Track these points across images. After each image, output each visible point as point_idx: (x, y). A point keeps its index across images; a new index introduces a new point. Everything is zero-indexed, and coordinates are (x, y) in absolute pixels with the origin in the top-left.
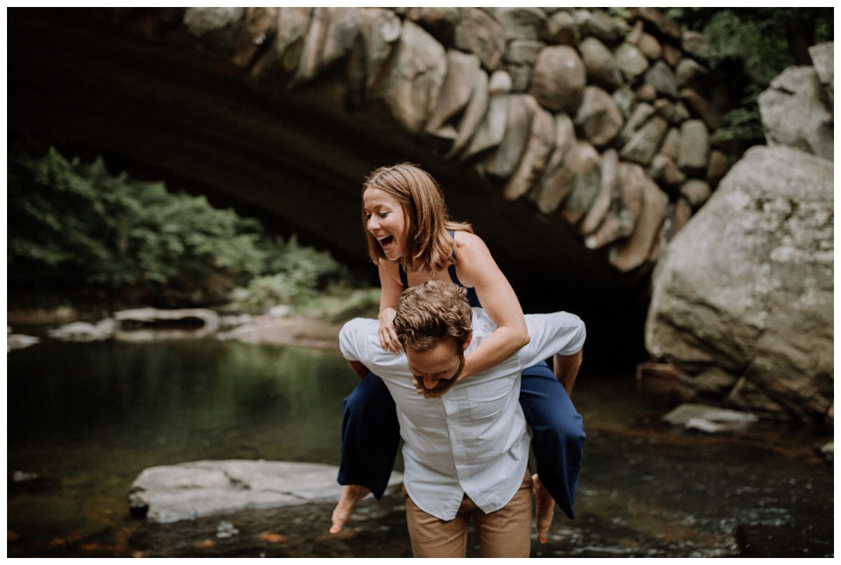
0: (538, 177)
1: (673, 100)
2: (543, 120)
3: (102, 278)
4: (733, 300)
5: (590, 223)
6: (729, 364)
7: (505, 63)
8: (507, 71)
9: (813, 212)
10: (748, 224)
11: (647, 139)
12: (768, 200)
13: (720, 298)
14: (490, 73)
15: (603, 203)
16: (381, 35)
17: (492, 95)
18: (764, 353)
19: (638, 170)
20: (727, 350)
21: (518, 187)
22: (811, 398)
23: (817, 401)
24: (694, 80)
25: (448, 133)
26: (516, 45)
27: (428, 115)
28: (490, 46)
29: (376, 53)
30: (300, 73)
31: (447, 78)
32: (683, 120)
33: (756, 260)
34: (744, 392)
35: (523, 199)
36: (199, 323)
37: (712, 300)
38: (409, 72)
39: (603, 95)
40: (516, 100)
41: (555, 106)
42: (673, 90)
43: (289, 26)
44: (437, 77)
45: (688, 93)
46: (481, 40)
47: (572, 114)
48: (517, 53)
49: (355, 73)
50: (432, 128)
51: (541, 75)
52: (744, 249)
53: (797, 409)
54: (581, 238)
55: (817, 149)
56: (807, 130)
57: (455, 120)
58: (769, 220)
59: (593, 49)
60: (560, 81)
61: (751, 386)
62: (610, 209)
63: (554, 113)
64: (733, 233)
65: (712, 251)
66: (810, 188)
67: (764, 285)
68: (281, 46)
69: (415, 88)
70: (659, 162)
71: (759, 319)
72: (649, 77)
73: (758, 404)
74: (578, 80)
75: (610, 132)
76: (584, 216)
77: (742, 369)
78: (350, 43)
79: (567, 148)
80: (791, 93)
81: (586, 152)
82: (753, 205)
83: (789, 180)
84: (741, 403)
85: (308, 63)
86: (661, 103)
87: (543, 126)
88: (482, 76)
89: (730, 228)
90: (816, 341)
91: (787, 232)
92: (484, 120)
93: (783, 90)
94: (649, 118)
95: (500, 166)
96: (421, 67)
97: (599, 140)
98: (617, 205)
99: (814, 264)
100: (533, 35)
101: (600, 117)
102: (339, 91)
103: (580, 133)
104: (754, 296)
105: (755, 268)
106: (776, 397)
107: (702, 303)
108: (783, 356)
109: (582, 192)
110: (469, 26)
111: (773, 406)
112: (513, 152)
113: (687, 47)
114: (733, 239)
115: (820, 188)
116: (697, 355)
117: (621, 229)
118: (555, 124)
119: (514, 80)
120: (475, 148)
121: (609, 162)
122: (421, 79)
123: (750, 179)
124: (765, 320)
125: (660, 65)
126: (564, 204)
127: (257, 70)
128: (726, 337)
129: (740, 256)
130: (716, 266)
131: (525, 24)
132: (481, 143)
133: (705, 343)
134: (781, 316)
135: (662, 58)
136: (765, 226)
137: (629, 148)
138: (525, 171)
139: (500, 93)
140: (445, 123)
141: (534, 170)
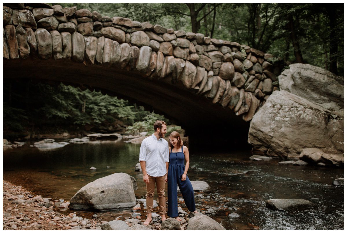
0: (221, 97)
1: (261, 74)
2: (223, 82)
3: (78, 122)
4: (266, 129)
5: (237, 109)
6: (266, 145)
7: (212, 68)
8: (213, 70)
9: (286, 108)
10: (270, 111)
11: (253, 85)
12: (276, 105)
13: (263, 129)
14: (208, 72)
15: (240, 103)
16: (180, 66)
17: (208, 77)
18: (273, 142)
19: (251, 94)
20: (265, 142)
21: (216, 100)
22: (284, 153)
23: (285, 153)
24: (268, 67)
25: (197, 88)
26: (215, 63)
27: (192, 84)
28: (208, 65)
29: (179, 70)
30: (161, 76)
31: (197, 74)
32: (265, 79)
33: (272, 120)
34: (269, 152)
35: (218, 103)
36: (116, 138)
37: (261, 130)
38: (187, 74)
39: (240, 74)
40: (215, 77)
41: (226, 78)
42: (261, 71)
43: (159, 66)
44: (194, 74)
45: (266, 71)
46: (206, 63)
47: (231, 80)
48: (215, 65)
49: (174, 75)
50: (193, 87)
51: (222, 71)
52: (269, 117)
53: (281, 156)
54: (235, 113)
55: (291, 91)
56: (288, 86)
57: (199, 84)
58: (275, 110)
59: (237, 62)
60: (227, 72)
61: (271, 150)
62: (242, 105)
63: (226, 80)
64: (267, 113)
65: (262, 117)
66: (286, 102)
67: (273, 126)
68: (157, 71)
69: (189, 77)
70: (257, 91)
71: (272, 134)
72: (254, 68)
73: (273, 155)
74: (232, 71)
75: (242, 84)
76: (235, 107)
77: (269, 147)
78: (173, 69)
79: (229, 89)
80: (286, 76)
81: (235, 90)
82: (272, 106)
83: (281, 100)
84: (269, 155)
85: (163, 74)
86: (256, 75)
87: (222, 84)
88: (206, 72)
89: (266, 112)
90: (284, 139)
91: (279, 113)
92: (207, 83)
93: (284, 75)
94: (254, 79)
95: (211, 95)
96: (190, 72)
97: (239, 86)
98: (244, 104)
99: (284, 121)
100: (220, 60)
101: (239, 80)
102: (170, 79)
103: (233, 85)
104: (271, 129)
105: (271, 122)
106: (276, 153)
107: (259, 130)
108: (277, 143)
109: (234, 101)
110: (202, 60)
111: (276, 155)
112: (214, 92)
113: (265, 58)
114: (267, 115)
115: (288, 102)
116: (259, 143)
117: (245, 110)
118: (226, 83)
119: (214, 73)
120: (204, 91)
121: (242, 93)
122: (190, 75)
123: (272, 99)
124: (273, 134)
125: (257, 64)
126: (229, 104)
127: (151, 77)
128: (265, 138)
129: (268, 119)
130: (262, 121)
131: (217, 58)
132: (206, 89)
133: (260, 140)
134: (277, 133)
135: (258, 62)
136: (274, 111)
137: (248, 88)
138: (218, 96)
139: (211, 76)
140: (196, 86)
141: (220, 96)
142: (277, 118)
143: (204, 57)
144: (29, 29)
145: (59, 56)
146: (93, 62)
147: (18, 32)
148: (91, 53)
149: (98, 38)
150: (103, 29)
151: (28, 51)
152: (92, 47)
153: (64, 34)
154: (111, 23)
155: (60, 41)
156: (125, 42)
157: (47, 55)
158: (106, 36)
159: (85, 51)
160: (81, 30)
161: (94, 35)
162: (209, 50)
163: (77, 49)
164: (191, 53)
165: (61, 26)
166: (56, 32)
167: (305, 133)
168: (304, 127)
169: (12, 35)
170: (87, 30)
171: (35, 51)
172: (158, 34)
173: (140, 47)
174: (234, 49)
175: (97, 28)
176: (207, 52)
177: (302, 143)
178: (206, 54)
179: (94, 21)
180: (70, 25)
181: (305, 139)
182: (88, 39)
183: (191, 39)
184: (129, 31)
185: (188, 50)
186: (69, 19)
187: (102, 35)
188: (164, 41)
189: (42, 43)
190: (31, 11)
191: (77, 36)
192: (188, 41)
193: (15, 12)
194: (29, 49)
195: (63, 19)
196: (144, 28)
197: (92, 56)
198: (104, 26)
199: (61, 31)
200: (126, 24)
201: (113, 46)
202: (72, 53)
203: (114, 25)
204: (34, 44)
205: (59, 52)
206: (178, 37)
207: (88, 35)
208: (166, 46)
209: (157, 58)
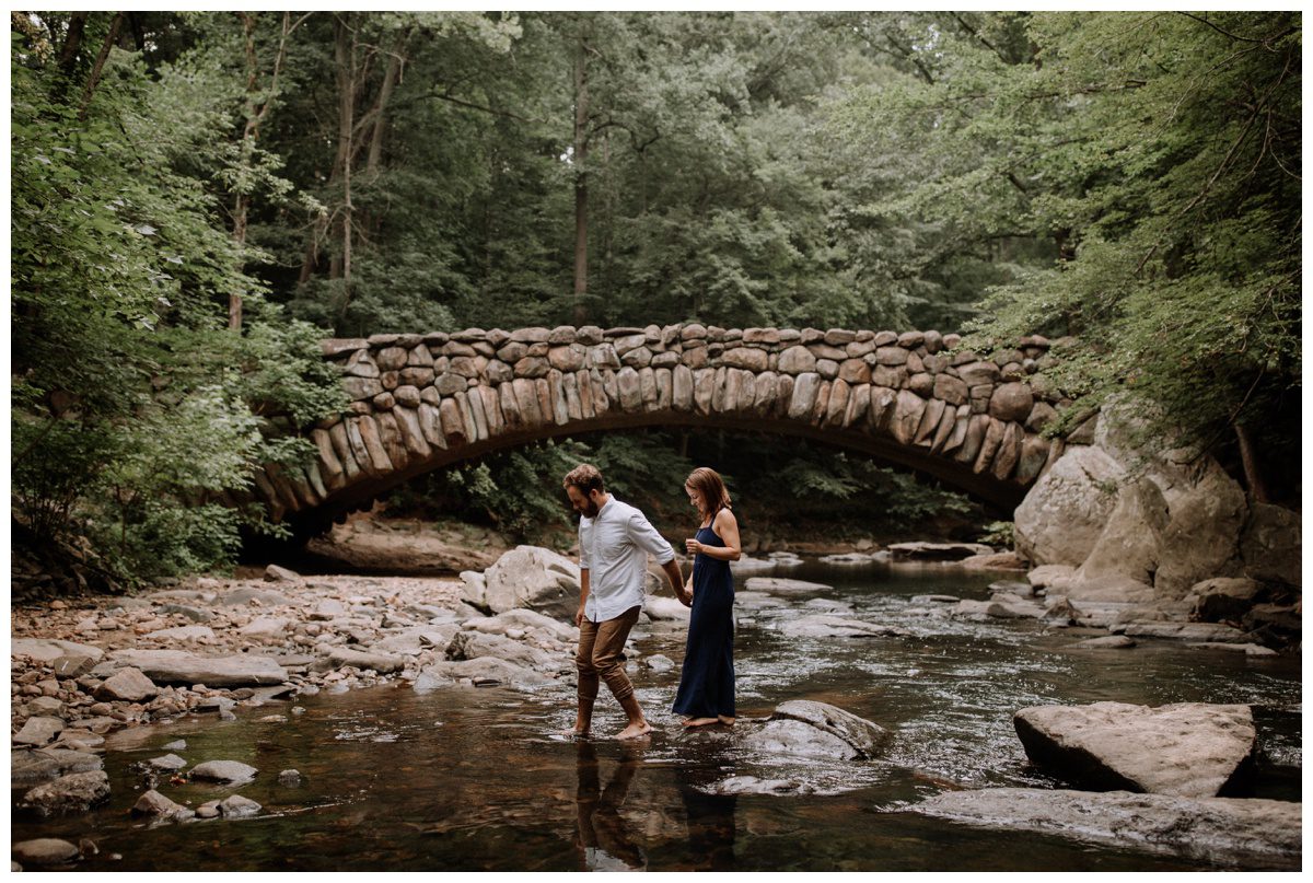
0: (991, 461)
2: (996, 427)
7: (967, 400)
8: (969, 404)
10: (1043, 492)
12: (1056, 479)
14: (957, 407)
16: (882, 402)
17: (956, 419)
21: (979, 466)
25: (927, 443)
26: (975, 388)
27: (913, 436)
28: (954, 393)
29: (878, 411)
30: (844, 426)
31: (924, 415)
33: (1039, 510)
35: (984, 473)
38: (900, 416)
39: (1047, 407)
40: (975, 418)
41: (1007, 418)
43: (835, 409)
44: (917, 417)
46: (948, 391)
47: (1021, 421)
48: (976, 393)
49: (870, 422)
50: (916, 442)
51: (995, 402)
58: (1050, 490)
60: (1009, 405)
63: (1005, 421)
66: (1073, 472)
69: (904, 424)
74: (1025, 402)
75: (1054, 428)
78: (862, 411)
79: (1009, 442)
81: (1036, 441)
82: (1050, 481)
83: (1070, 468)
85: (847, 420)
87: (993, 432)
88: (950, 409)
89: (1038, 493)
91: (1052, 497)
92: (953, 431)
95: (965, 456)
96: (908, 412)
99: (1052, 512)
100: (990, 381)
101: (1045, 420)
102: (864, 429)
103: (1026, 431)
104: (1034, 529)
105: (1037, 514)
109: (1028, 467)
110: (941, 386)
112: (972, 449)
114: (1037, 499)
115: (1076, 473)
118: (1005, 427)
119: (974, 408)
120: (947, 448)
122: (907, 419)
123: (1057, 468)
131: (982, 376)
132: (950, 445)
137: (1072, 436)
138: (982, 458)
139: (962, 417)
140: (924, 439)
141: (986, 457)
142: (1046, 507)
143: (944, 377)
144: (609, 372)
145: (652, 407)
146: (707, 411)
147: (593, 379)
148: (702, 398)
149: (717, 368)
150: (725, 353)
151: (603, 405)
152: (704, 387)
153: (660, 372)
154: (738, 342)
155: (653, 384)
156: (768, 369)
157: (634, 407)
158: (728, 365)
159: (693, 395)
160: (687, 361)
161: (710, 366)
162: (957, 362)
163: (680, 395)
164: (911, 373)
165: (655, 360)
166: (648, 371)
167: (1078, 538)
168: (1078, 525)
169: (584, 384)
170: (696, 360)
171: (615, 405)
172: (836, 346)
173: (795, 375)
174: (1031, 352)
175: (713, 354)
176: (955, 367)
177: (1074, 557)
178: (952, 371)
179: (709, 343)
180: (671, 356)
181: (1079, 550)
182: (697, 374)
183: (913, 346)
184: (775, 349)
185: (904, 368)
186: (668, 346)
187: (722, 364)
188: (849, 358)
189: (624, 391)
190: (612, 343)
191: (681, 371)
192: (903, 351)
193: (589, 349)
194: (607, 401)
195: (658, 348)
196: (803, 341)
197: (705, 402)
198: (728, 349)
199: (655, 367)
200: (767, 340)
201: (741, 380)
202: (672, 400)
203: (746, 344)
204: (614, 394)
205: (651, 401)
206: (878, 347)
207: (699, 368)
208: (851, 368)
209: (829, 393)
